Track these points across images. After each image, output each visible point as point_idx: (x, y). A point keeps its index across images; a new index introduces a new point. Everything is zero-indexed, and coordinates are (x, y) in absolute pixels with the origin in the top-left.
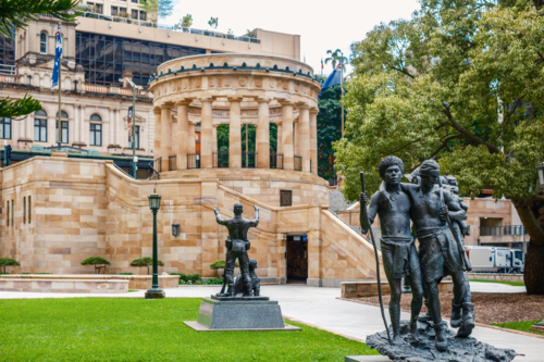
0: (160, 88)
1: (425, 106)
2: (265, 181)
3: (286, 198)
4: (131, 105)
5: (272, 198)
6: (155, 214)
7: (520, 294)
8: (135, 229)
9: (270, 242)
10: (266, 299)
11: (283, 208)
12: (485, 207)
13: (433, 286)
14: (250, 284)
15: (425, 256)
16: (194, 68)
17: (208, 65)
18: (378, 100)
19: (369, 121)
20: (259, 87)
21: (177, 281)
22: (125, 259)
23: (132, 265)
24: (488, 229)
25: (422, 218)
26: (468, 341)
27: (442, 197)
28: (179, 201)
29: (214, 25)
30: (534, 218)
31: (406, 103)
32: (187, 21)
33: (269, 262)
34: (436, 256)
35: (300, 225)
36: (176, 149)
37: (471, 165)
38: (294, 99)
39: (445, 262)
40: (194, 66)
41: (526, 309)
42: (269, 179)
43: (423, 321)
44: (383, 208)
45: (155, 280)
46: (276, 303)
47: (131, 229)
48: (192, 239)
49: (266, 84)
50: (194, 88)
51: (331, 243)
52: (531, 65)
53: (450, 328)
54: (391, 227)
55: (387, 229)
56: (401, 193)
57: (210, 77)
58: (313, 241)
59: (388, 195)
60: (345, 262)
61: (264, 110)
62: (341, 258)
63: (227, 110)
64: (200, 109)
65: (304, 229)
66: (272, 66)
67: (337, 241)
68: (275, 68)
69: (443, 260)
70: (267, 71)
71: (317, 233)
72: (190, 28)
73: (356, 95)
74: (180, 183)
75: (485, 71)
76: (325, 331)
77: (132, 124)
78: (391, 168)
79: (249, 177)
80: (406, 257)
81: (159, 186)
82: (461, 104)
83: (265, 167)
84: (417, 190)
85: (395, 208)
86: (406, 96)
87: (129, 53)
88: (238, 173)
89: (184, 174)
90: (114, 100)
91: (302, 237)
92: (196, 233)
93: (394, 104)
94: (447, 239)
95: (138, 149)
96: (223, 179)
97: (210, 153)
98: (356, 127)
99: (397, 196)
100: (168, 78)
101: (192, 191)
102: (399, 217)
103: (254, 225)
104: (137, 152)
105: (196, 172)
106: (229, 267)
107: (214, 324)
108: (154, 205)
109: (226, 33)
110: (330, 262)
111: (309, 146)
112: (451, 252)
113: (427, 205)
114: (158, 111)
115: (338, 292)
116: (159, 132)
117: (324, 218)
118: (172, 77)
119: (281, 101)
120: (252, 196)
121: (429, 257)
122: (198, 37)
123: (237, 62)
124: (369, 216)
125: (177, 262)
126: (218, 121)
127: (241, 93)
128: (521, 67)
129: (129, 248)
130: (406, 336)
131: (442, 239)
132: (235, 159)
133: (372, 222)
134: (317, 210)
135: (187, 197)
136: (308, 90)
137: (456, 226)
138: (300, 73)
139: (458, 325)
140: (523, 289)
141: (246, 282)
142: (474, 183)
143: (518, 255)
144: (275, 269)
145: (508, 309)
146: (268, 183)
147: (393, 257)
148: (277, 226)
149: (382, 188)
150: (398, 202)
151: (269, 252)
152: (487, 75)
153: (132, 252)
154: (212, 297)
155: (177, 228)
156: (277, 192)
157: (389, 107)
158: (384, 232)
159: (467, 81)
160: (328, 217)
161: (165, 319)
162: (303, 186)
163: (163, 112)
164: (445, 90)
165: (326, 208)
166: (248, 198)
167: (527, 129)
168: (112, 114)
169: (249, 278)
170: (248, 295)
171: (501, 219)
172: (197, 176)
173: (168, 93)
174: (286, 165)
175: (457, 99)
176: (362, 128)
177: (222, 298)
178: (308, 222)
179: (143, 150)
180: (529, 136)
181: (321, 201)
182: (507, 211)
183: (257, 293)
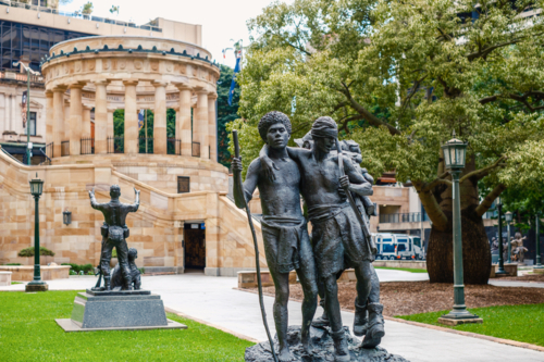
0: (52, 70)
1: (323, 84)
2: (161, 167)
3: (183, 184)
4: (25, 90)
5: (169, 184)
6: (37, 200)
7: (423, 282)
8: (24, 217)
9: (167, 230)
10: (147, 293)
11: (181, 194)
12: (383, 195)
13: (330, 282)
14: (129, 277)
15: (320, 243)
16: (88, 49)
17: (102, 47)
18: (274, 76)
19: (264, 99)
20: (155, 70)
21: (68, 272)
22: (14, 249)
23: (20, 255)
24: (387, 216)
25: (316, 193)
26: (377, 354)
27: (341, 165)
28: (71, 188)
29: (115, 13)
30: (436, 203)
31: (304, 80)
32: (87, 8)
33: (166, 251)
34: (334, 243)
35: (198, 213)
36: (68, 134)
37: (371, 146)
38: (192, 84)
39: (346, 251)
40: (88, 48)
41: (431, 298)
42: (166, 165)
43: (319, 327)
44: (264, 179)
45: (37, 272)
46: (159, 297)
47: (20, 217)
48: (84, 227)
49: (163, 67)
50: (87, 70)
51: (229, 231)
52: (433, 40)
53: (352, 335)
54: (275, 205)
55: (270, 207)
56: (288, 160)
57: (104, 59)
58: (210, 230)
59: (270, 163)
60: (244, 250)
61: (161, 94)
62: (239, 246)
63: (122, 95)
64: (94, 93)
65: (202, 217)
66: (169, 50)
67: (236, 228)
68: (172, 52)
69: (343, 248)
70: (164, 54)
71: (215, 221)
72: (91, 16)
73: (251, 72)
74: (71, 168)
75: (385, 47)
76: (213, 328)
77: (26, 109)
78: (274, 126)
79: (145, 163)
80: (294, 244)
81: (49, 172)
82: (360, 82)
83: (161, 153)
84: (309, 156)
85: (279, 179)
86: (303, 73)
87: (28, 40)
88: (133, 158)
89: (77, 159)
90: (10, 85)
91: (200, 225)
92: (88, 221)
93: (290, 81)
94: (348, 220)
95: (35, 136)
96: (117, 165)
97: (104, 138)
98: (251, 106)
99: (283, 164)
100: (60, 60)
101: (85, 177)
102: (285, 192)
103: (134, 209)
104: (32, 139)
105: (90, 157)
106: (105, 258)
107: (86, 323)
108: (36, 191)
109: (128, 22)
110: (228, 250)
111: (207, 131)
112: (354, 237)
113: (322, 175)
114: (50, 94)
115: (235, 282)
116: (52, 116)
117: (222, 205)
118: (65, 59)
119: (178, 85)
120: (148, 182)
121: (325, 243)
122: (99, 24)
123: (133, 45)
124: (245, 190)
125: (68, 252)
126: (115, 106)
127: (137, 76)
128: (422, 42)
129: (17, 237)
130: (296, 347)
131: (341, 220)
132: (131, 144)
133: (250, 198)
134: (215, 197)
135: (79, 184)
136: (206, 75)
137: (359, 203)
138: (198, 57)
139: (364, 333)
140: (425, 276)
141: (125, 274)
142: (375, 165)
143: (417, 242)
144: (172, 258)
145: (412, 298)
146: (165, 169)
147: (277, 244)
148: (173, 214)
149: (263, 153)
150: (283, 172)
151: (165, 240)
152: (387, 51)
153: (21, 241)
154: (88, 292)
155: (68, 216)
156: (175, 179)
157: (285, 85)
158: (266, 211)
159: (367, 58)
160: (226, 203)
161: (37, 317)
162: (201, 172)
163: (56, 95)
164: (344, 67)
165: (224, 195)
166: (144, 184)
167: (429, 108)
168: (7, 99)
169: (128, 270)
170: (127, 288)
171: (399, 207)
172: (91, 162)
173: (60, 76)
174: (184, 151)
175: (356, 77)
176: (257, 106)
177: (98, 292)
178: (205, 210)
179: (40, 137)
180: (431, 115)
181: (220, 187)
182: (405, 199)
183: (137, 285)
